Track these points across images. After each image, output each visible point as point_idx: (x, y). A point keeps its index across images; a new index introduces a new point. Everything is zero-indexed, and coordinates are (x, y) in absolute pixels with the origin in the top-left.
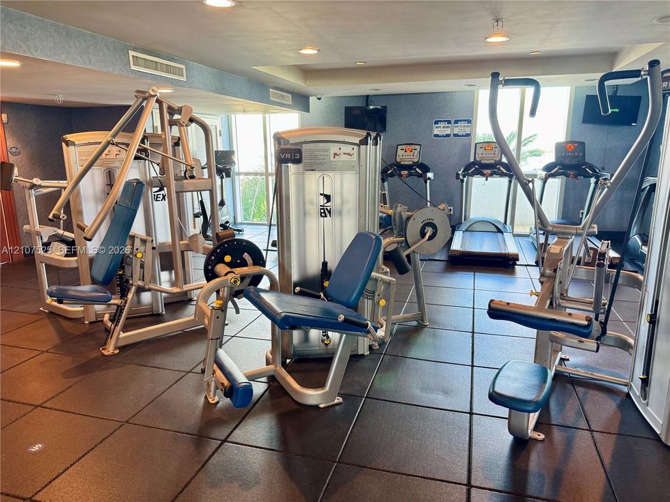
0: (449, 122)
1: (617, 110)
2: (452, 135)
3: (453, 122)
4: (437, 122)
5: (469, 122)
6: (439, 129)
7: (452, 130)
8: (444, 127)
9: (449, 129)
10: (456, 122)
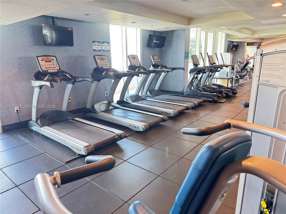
0: (100, 43)
1: (158, 42)
2: (102, 50)
3: (101, 43)
4: (94, 42)
5: (109, 43)
6: (95, 46)
7: (101, 47)
8: (97, 45)
9: (100, 47)
10: (103, 43)
